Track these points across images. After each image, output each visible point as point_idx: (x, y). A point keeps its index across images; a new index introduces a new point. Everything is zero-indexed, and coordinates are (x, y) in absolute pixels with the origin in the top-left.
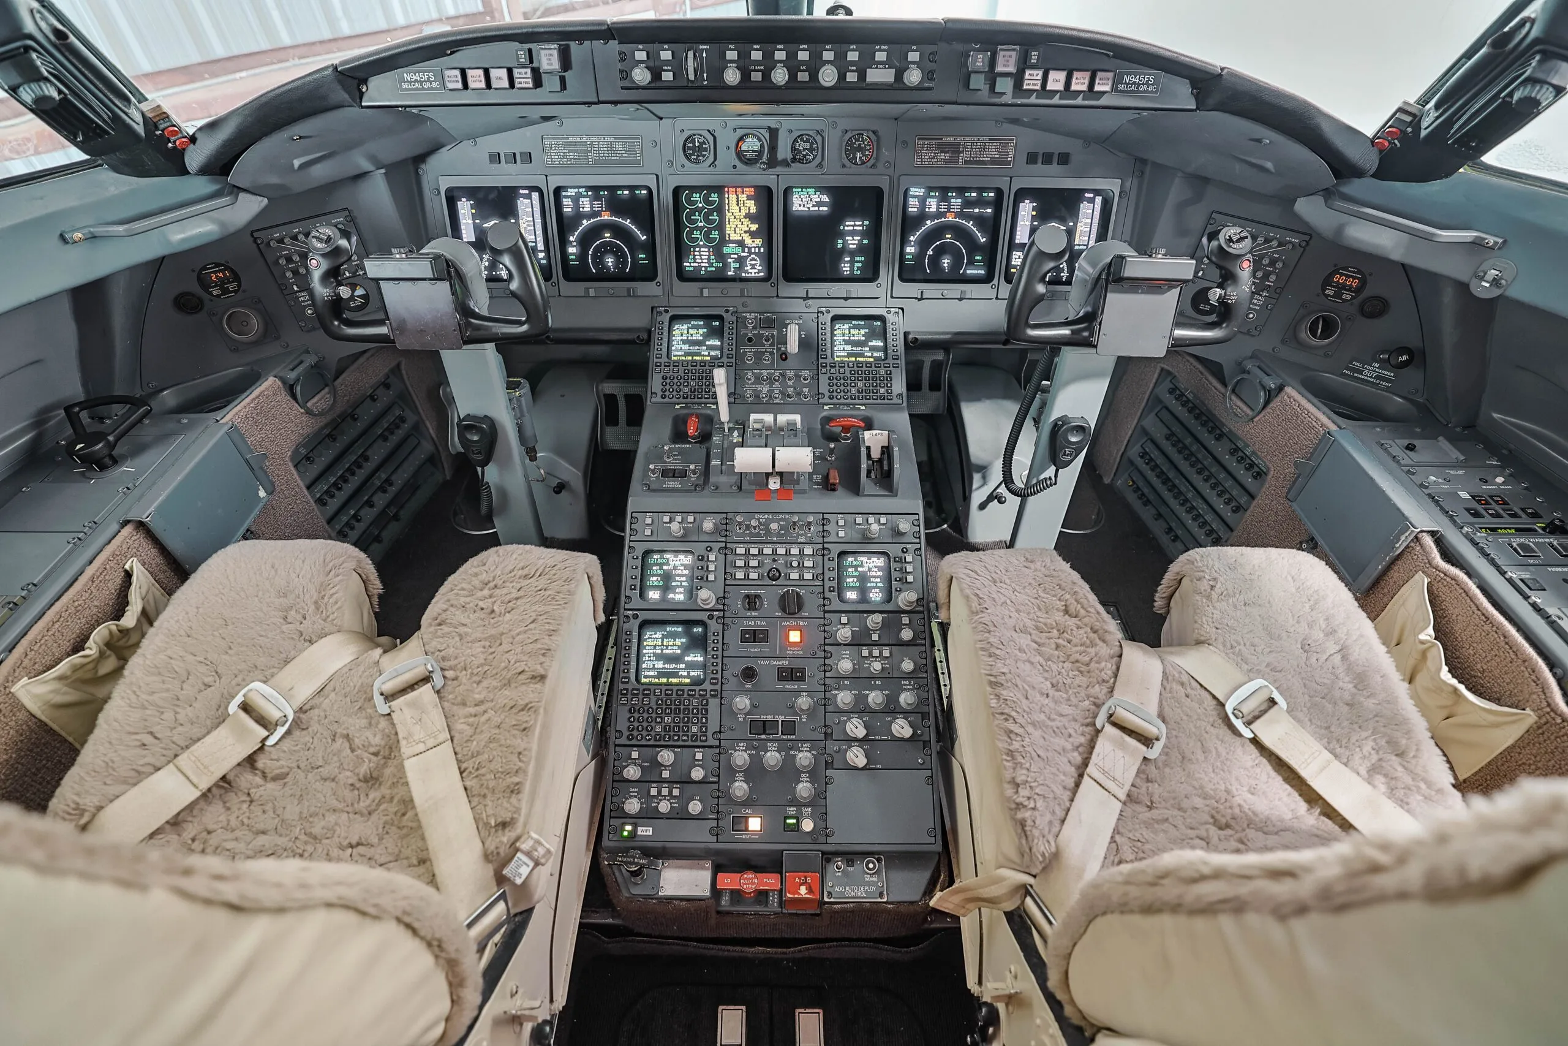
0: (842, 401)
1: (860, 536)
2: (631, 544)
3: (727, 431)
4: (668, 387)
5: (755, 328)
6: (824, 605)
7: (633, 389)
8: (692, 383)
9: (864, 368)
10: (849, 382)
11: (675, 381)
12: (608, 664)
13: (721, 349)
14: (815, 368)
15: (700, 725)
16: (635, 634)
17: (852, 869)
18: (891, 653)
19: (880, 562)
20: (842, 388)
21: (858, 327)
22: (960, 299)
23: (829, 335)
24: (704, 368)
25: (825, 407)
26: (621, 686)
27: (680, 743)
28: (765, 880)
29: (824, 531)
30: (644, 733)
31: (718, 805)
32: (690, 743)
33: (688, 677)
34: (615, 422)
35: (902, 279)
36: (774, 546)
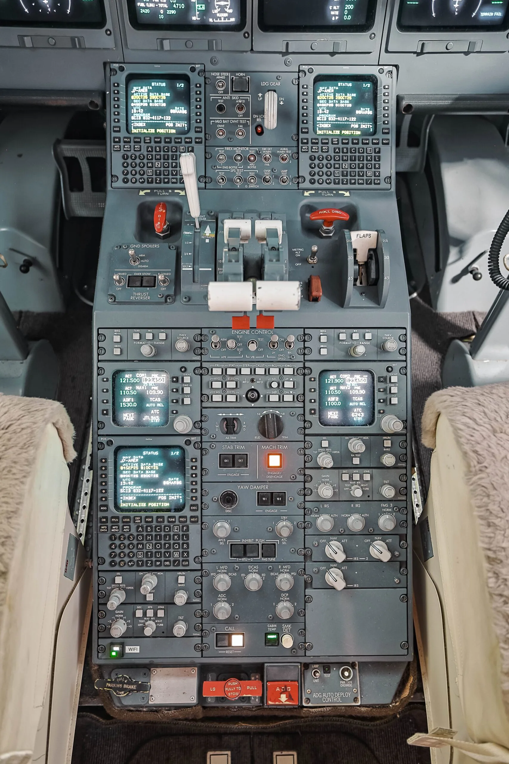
0: (325, 186)
1: (343, 353)
2: (100, 365)
3: (198, 226)
4: (129, 169)
5: (226, 92)
6: (305, 428)
7: (94, 151)
8: (157, 164)
9: (350, 145)
10: (332, 162)
11: (138, 161)
12: (86, 487)
13: (188, 118)
14: (295, 144)
15: (181, 550)
16: (111, 461)
17: (328, 675)
18: (372, 477)
19: (363, 379)
20: (325, 170)
21: (344, 90)
22: (467, 53)
23: (311, 101)
24: (170, 145)
25: (306, 194)
26: (100, 514)
27: (162, 568)
28: (248, 687)
29: (305, 348)
30: (127, 559)
31: (202, 624)
32: (172, 568)
33: (167, 501)
34: (80, 188)
35: (402, 27)
36: (253, 365)
